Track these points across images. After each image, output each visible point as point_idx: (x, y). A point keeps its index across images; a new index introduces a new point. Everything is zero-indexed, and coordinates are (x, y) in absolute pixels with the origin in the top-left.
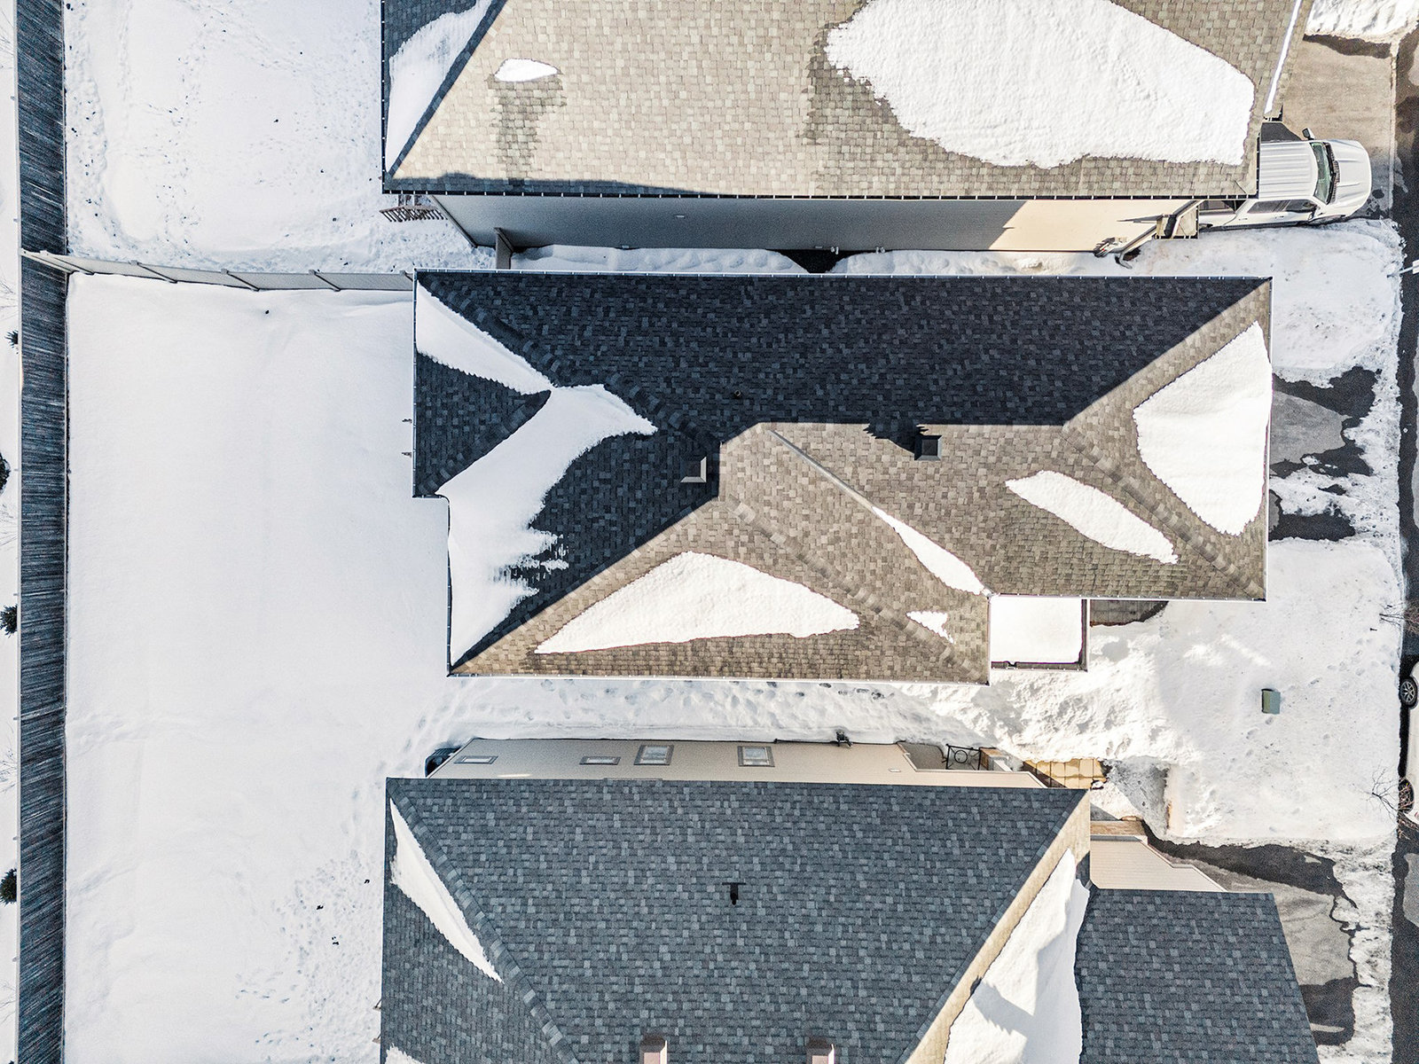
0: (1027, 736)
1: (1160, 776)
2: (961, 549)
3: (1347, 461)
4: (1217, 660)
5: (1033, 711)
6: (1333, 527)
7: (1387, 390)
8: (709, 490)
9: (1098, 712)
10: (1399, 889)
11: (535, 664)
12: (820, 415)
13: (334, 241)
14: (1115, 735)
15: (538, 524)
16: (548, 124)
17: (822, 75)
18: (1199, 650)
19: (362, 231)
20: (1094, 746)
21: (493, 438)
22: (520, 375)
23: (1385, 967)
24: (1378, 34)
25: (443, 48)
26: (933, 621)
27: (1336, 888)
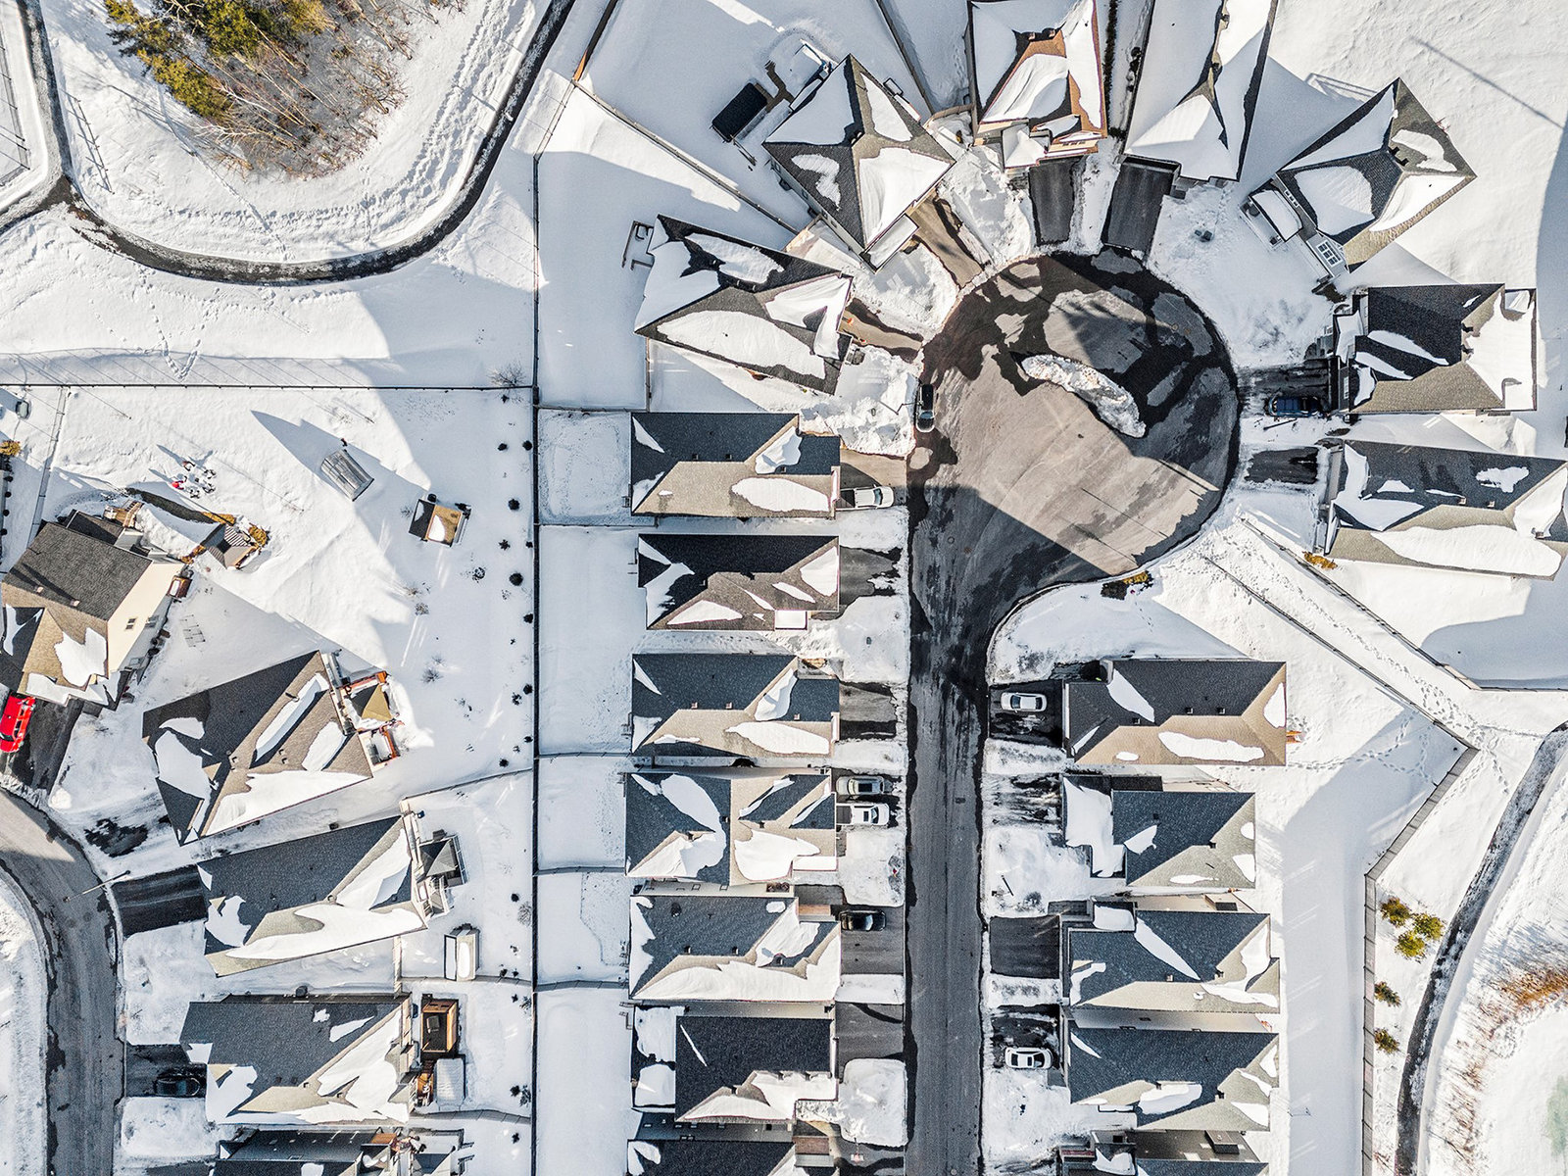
0: (802, 651)
1: (841, 663)
2: (766, 599)
3: (893, 574)
4: (854, 629)
5: (804, 644)
6: (889, 592)
7: (904, 554)
8: (706, 587)
9: (821, 644)
10: (909, 695)
11: (667, 627)
12: (730, 570)
13: (607, 513)
14: (827, 651)
15: (667, 594)
16: (669, 503)
17: (731, 493)
18: (849, 627)
19: (615, 510)
20: (821, 654)
21: (658, 574)
22: (664, 560)
23: (905, 717)
24: (899, 454)
25: (647, 486)
26: (760, 616)
27: (891, 695)
